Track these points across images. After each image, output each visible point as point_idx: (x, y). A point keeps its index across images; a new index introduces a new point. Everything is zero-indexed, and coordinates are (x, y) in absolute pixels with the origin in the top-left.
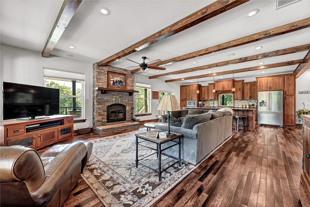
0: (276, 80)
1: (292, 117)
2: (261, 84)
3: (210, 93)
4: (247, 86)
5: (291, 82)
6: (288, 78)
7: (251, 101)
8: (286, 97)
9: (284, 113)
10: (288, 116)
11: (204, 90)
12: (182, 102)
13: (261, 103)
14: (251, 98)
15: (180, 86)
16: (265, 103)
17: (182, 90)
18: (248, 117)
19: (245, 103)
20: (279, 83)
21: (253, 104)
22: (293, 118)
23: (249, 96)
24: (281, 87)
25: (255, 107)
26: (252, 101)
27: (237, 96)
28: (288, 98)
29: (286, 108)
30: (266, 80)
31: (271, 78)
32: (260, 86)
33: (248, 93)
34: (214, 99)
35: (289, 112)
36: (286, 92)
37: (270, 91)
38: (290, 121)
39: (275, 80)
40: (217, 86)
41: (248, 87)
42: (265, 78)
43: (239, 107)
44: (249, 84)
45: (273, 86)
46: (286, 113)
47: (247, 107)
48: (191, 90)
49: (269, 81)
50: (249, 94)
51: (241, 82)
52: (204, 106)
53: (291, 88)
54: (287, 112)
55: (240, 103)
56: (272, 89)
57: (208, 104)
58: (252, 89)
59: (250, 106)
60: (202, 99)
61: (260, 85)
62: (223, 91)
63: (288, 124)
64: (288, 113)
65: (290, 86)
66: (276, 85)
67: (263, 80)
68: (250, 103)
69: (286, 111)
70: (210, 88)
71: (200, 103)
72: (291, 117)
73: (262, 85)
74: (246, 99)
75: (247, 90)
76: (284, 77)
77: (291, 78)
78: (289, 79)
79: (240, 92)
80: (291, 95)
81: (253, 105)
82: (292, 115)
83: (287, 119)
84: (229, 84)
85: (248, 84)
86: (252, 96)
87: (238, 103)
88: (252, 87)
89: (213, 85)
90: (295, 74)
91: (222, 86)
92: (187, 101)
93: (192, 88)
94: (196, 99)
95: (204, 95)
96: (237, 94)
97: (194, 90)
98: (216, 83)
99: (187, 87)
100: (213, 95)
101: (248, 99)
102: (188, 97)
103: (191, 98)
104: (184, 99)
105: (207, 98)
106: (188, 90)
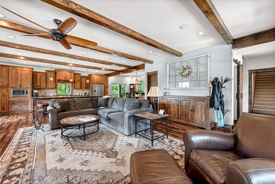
4: (83, 79)
5: (107, 80)
8: (105, 88)
14: (86, 88)
19: (81, 92)
23: (85, 86)
24: (103, 82)
25: (88, 95)
27: (77, 86)
31: (99, 76)
33: (84, 84)
34: (54, 87)
36: (105, 85)
39: (101, 77)
40: (60, 75)
42: (96, 75)
43: (77, 95)
45: (100, 81)
47: (83, 95)
51: (79, 75)
55: (77, 92)
60: (38, 87)
61: (93, 80)
65: (106, 82)
67: (95, 77)
71: (35, 91)
76: (104, 77)
81: (86, 93)
86: (87, 87)
87: (76, 92)
89: (53, 73)
90: (108, 76)
91: (64, 76)
92: (11, 89)
93: (22, 71)
94: (30, 87)
95: (40, 83)
96: (77, 84)
97: (26, 75)
98: (58, 71)
99: (9, 68)
100: (54, 84)
101: (84, 88)
102: (13, 83)
103: (19, 85)
104: (3, 86)
105: (45, 86)
106: (12, 74)
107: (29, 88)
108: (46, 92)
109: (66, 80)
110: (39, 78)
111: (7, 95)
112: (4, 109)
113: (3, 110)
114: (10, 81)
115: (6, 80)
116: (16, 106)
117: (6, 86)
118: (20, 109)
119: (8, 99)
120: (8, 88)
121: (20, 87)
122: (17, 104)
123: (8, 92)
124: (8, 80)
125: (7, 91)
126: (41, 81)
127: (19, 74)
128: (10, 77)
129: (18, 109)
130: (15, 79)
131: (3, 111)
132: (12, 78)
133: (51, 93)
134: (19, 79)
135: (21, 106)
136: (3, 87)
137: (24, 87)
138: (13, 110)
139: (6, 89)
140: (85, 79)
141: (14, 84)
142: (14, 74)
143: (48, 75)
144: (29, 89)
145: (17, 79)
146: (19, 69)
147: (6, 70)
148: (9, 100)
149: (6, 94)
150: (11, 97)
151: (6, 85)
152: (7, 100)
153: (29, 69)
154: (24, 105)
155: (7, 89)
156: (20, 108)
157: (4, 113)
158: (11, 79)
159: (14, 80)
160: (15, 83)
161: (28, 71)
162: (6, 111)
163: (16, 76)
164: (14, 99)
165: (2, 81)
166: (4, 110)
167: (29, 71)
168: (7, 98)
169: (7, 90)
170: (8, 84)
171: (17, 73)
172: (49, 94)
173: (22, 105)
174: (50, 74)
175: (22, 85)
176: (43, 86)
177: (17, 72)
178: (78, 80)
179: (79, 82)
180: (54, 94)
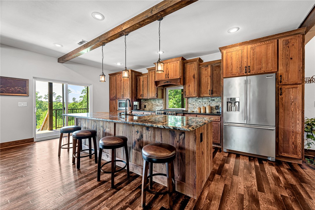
0: (260, 48)
1: (296, 138)
2: (229, 62)
3: (150, 86)
4: (206, 70)
5: (294, 52)
6: (287, 43)
7: (214, 100)
8: (281, 89)
9: (278, 127)
10: (286, 134)
11: (143, 81)
12: (111, 102)
13: (229, 104)
14: (212, 93)
15: (109, 75)
16: (237, 104)
17: (111, 81)
18: (181, 148)
19: (204, 103)
20: (267, 57)
21: (217, 105)
22: (299, 141)
23: (209, 89)
24: (271, 67)
26: (216, 100)
27: (189, 90)
28: (287, 90)
29: (281, 115)
30: (240, 52)
31: (249, 46)
32: (227, 67)
33: (208, 84)
34: (155, 96)
35: (289, 126)
36: (281, 76)
37: (247, 75)
38: (292, 146)
39: (258, 49)
41: (208, 72)
42: (238, 48)
43: (195, 110)
44: (209, 66)
45: (254, 64)
46: (281, 126)
48: (122, 81)
49: (245, 54)
50: (209, 87)
51: (195, 63)
52: (145, 109)
53: (294, 67)
54: (284, 126)
56: (252, 72)
57: (150, 106)
58: (215, 77)
59: (211, 108)
60: (141, 96)
61: (227, 64)
62: (168, 82)
63: (286, 155)
64: (286, 128)
65: (291, 61)
66: (260, 63)
67: (234, 53)
68: (213, 103)
69: (281, 122)
70: (150, 76)
71: (135, 103)
72: (293, 137)
73: (232, 64)
74: (205, 95)
75: (207, 78)
76: (278, 41)
77: (293, 41)
78: (290, 45)
79: (195, 82)
80: (294, 83)
81: (217, 108)
82: (297, 133)
83: (283, 141)
84: (176, 67)
85: (207, 66)
86: (214, 90)
87: (194, 103)
88: (215, 72)
91: (165, 72)
92: (118, 100)
96: (189, 86)
97: (126, 82)
99: (117, 75)
100: (155, 90)
101: (208, 95)
103: (122, 95)
104: (114, 97)
105: (147, 95)
106: (118, 82)
109: (167, 79)
110: (142, 84)
121: (122, 98)
125: (116, 103)
128: (117, 86)
133: (157, 106)
137: (125, 98)
139: (115, 100)
140: (209, 69)
147: (115, 79)
159: (119, 89)
170: (116, 95)
172: (156, 107)
176: (145, 95)
177: (121, 79)
178: (192, 74)
179: (193, 79)
180: (161, 107)
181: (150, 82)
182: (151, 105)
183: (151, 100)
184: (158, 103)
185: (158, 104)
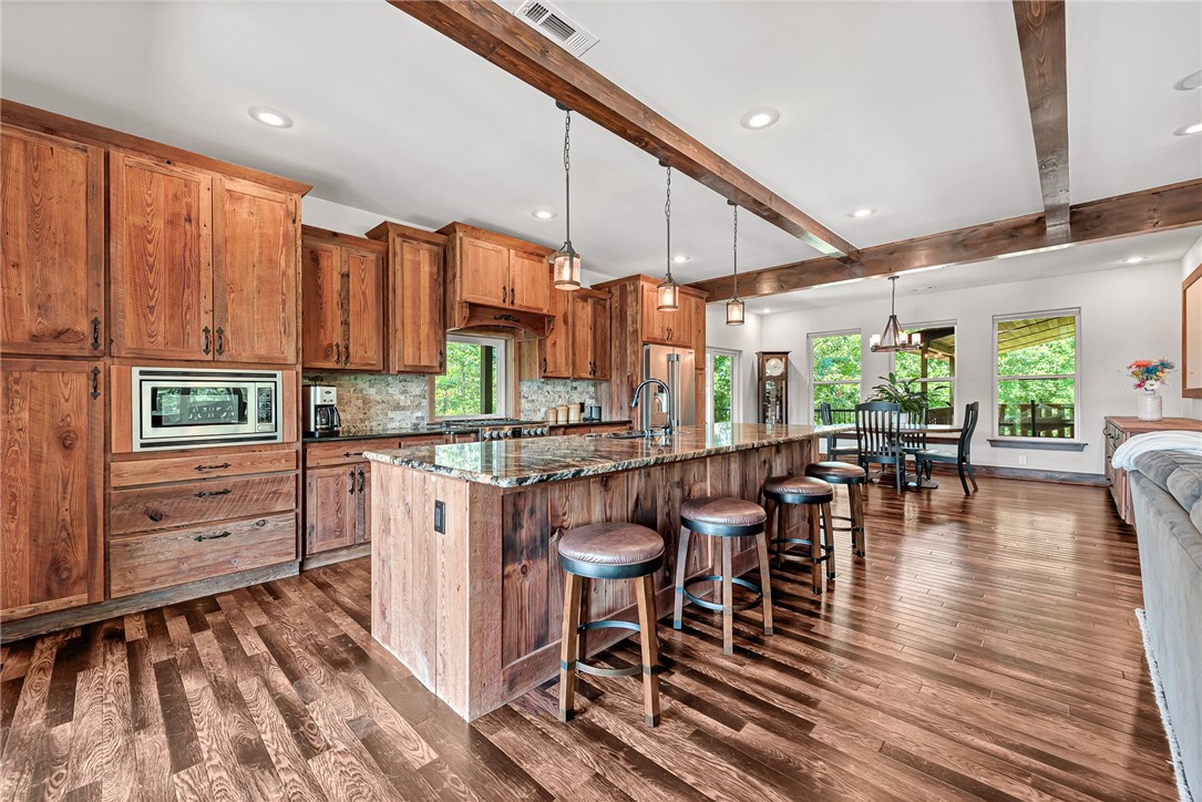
7: (576, 388)
11: (346, 276)
14: (594, 373)
20: (684, 321)
21: (582, 400)
23: (589, 359)
25: (595, 416)
26: (580, 389)
33: (587, 345)
40: (475, 271)
41: (587, 316)
45: (674, 327)
47: (572, 416)
50: (589, 353)
55: (541, 398)
56: (673, 341)
58: (599, 331)
60: (327, 357)
61: (647, 315)
62: (506, 317)
66: (680, 326)
68: (572, 396)
70: (408, 267)
71: (318, 395)
73: (653, 317)
74: (583, 375)
81: (582, 408)
84: (537, 274)
85: (586, 300)
86: (598, 363)
87: (534, 398)
88: (598, 319)
89: (430, 251)
90: (705, 295)
91: (500, 279)
92: (136, 371)
93: (228, 206)
94: (291, 357)
95: (346, 323)
96: (555, 344)
97: (255, 245)
98: (466, 240)
99: (118, 156)
100: (432, 337)
101: (585, 377)
102: (151, 309)
103: (206, 330)
104: (58, 335)
105: (373, 355)
106: (138, 220)
107: (283, 366)
108: (366, 401)
109: (507, 305)
111: (91, 429)
112: (62, 582)
113: (49, 595)
114: (123, 292)
115: (81, 274)
116: (180, 534)
117: (79, 337)
118: (210, 558)
119: (107, 468)
120: (100, 365)
121: (210, 357)
122: (182, 513)
123: (101, 398)
124: (108, 283)
125: (95, 395)
126: (348, 311)
127: (205, 231)
128: (119, 247)
129: (194, 563)
130: (171, 271)
131: (52, 605)
132: (141, 260)
133: (398, 407)
134: (206, 276)
135: (219, 529)
136: (57, 348)
137: (245, 357)
138: (153, 580)
139: (87, 366)
141: (161, 325)
142: (159, 224)
143: (398, 267)
144: (279, 373)
145: (182, 272)
146: (204, 178)
147: (81, 176)
148: (115, 482)
149: (80, 423)
150: (137, 448)
151: (83, 326)
152: (90, 487)
153: (281, 196)
154: (246, 525)
155: (96, 372)
156: (212, 552)
157: (57, 618)
158: (128, 270)
159: (160, 280)
160: (172, 317)
161: (273, 211)
162: (78, 598)
163: (179, 247)
164: (154, 471)
165: (45, 283)
166: (65, 588)
167: (280, 213)
168: (90, 468)
169: (96, 381)
170: (102, 319)
171: (189, 220)
172: (391, 415)
173: (230, 527)
174: (408, 256)
175: (228, 333)
176: (361, 353)
177: (189, 206)
180: (419, 414)
181: (408, 293)
182: (360, 403)
183: (359, 381)
184: (402, 393)
185: (402, 397)
